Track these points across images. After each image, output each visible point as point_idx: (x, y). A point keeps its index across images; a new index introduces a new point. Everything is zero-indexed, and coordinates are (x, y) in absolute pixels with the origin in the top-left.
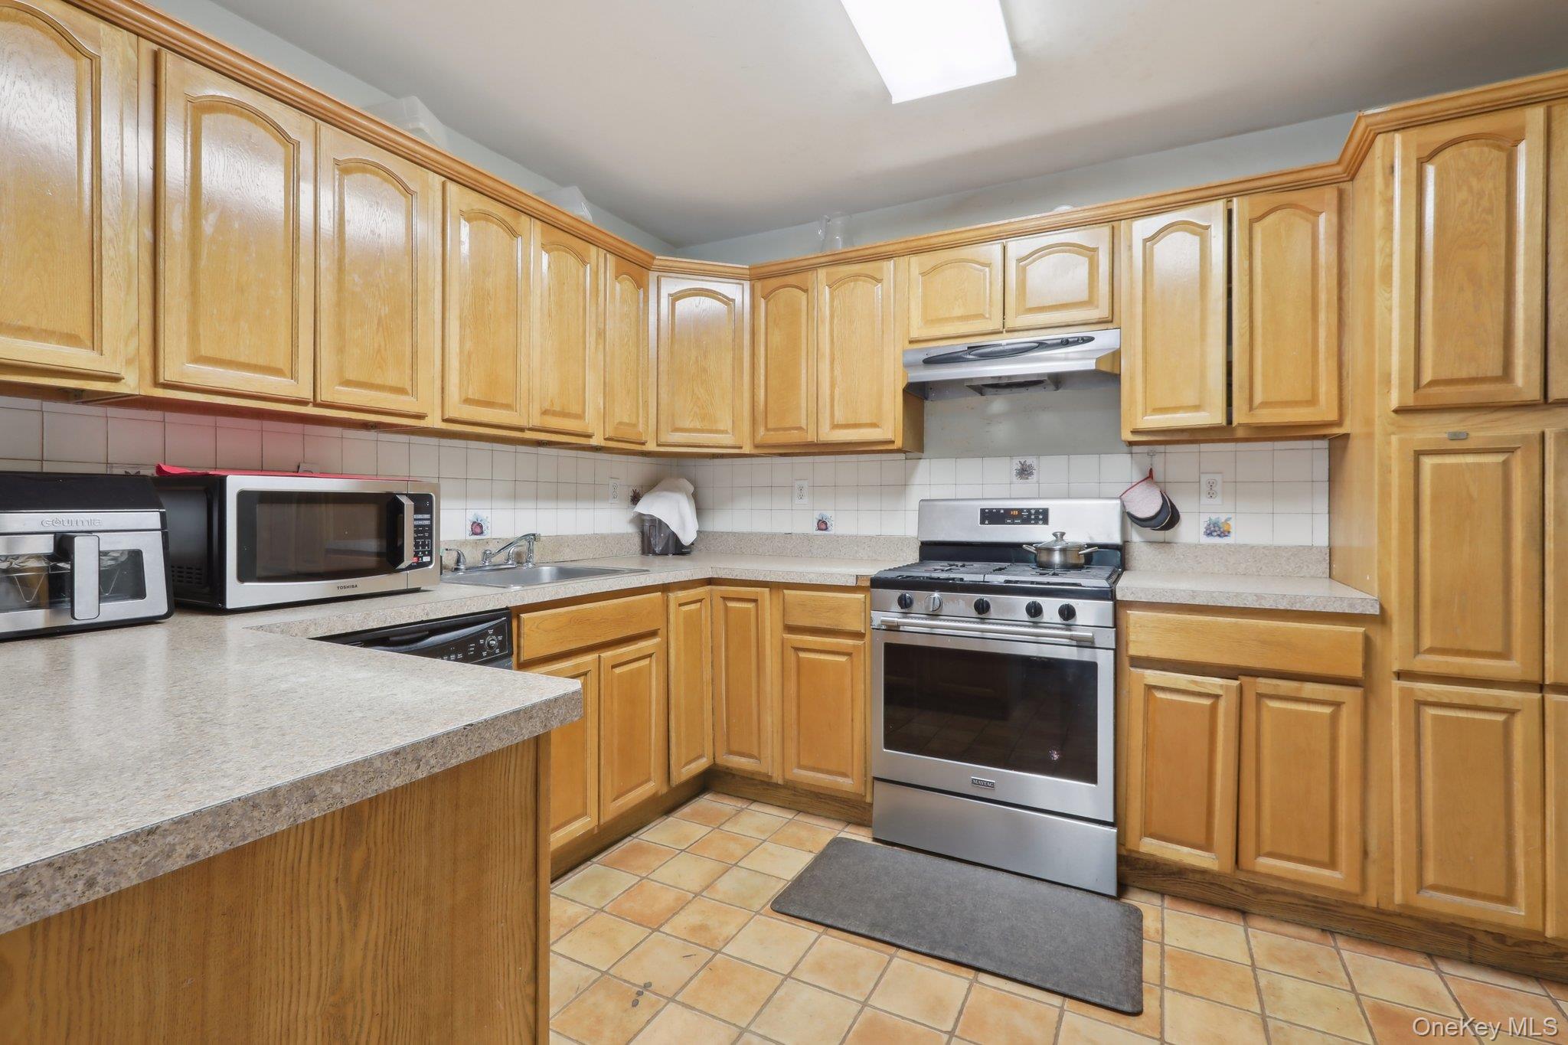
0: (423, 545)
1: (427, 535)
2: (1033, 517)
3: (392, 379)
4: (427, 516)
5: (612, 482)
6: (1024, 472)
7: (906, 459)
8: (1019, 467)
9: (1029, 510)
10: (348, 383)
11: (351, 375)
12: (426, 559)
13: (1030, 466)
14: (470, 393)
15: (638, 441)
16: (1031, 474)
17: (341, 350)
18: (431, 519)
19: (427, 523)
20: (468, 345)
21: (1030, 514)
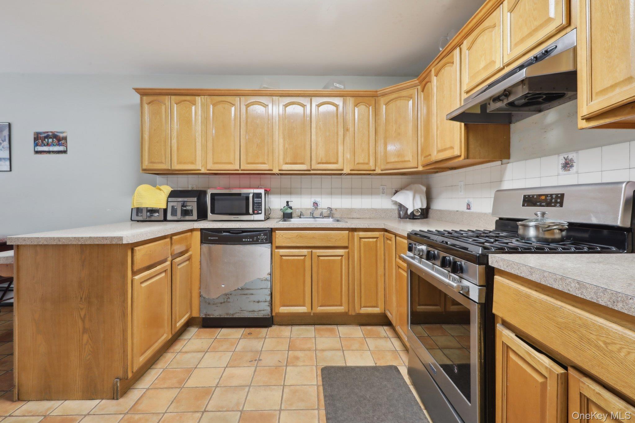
0: (259, 208)
1: (260, 205)
2: (553, 201)
3: (260, 160)
4: (260, 199)
5: (381, 187)
6: (567, 165)
7: (502, 164)
8: (563, 161)
9: (551, 195)
10: (249, 163)
11: (249, 161)
12: (260, 212)
13: (572, 160)
14: (287, 161)
15: (370, 170)
16: (572, 166)
17: (247, 155)
18: (261, 200)
19: (260, 201)
20: (286, 145)
21: (552, 198)
